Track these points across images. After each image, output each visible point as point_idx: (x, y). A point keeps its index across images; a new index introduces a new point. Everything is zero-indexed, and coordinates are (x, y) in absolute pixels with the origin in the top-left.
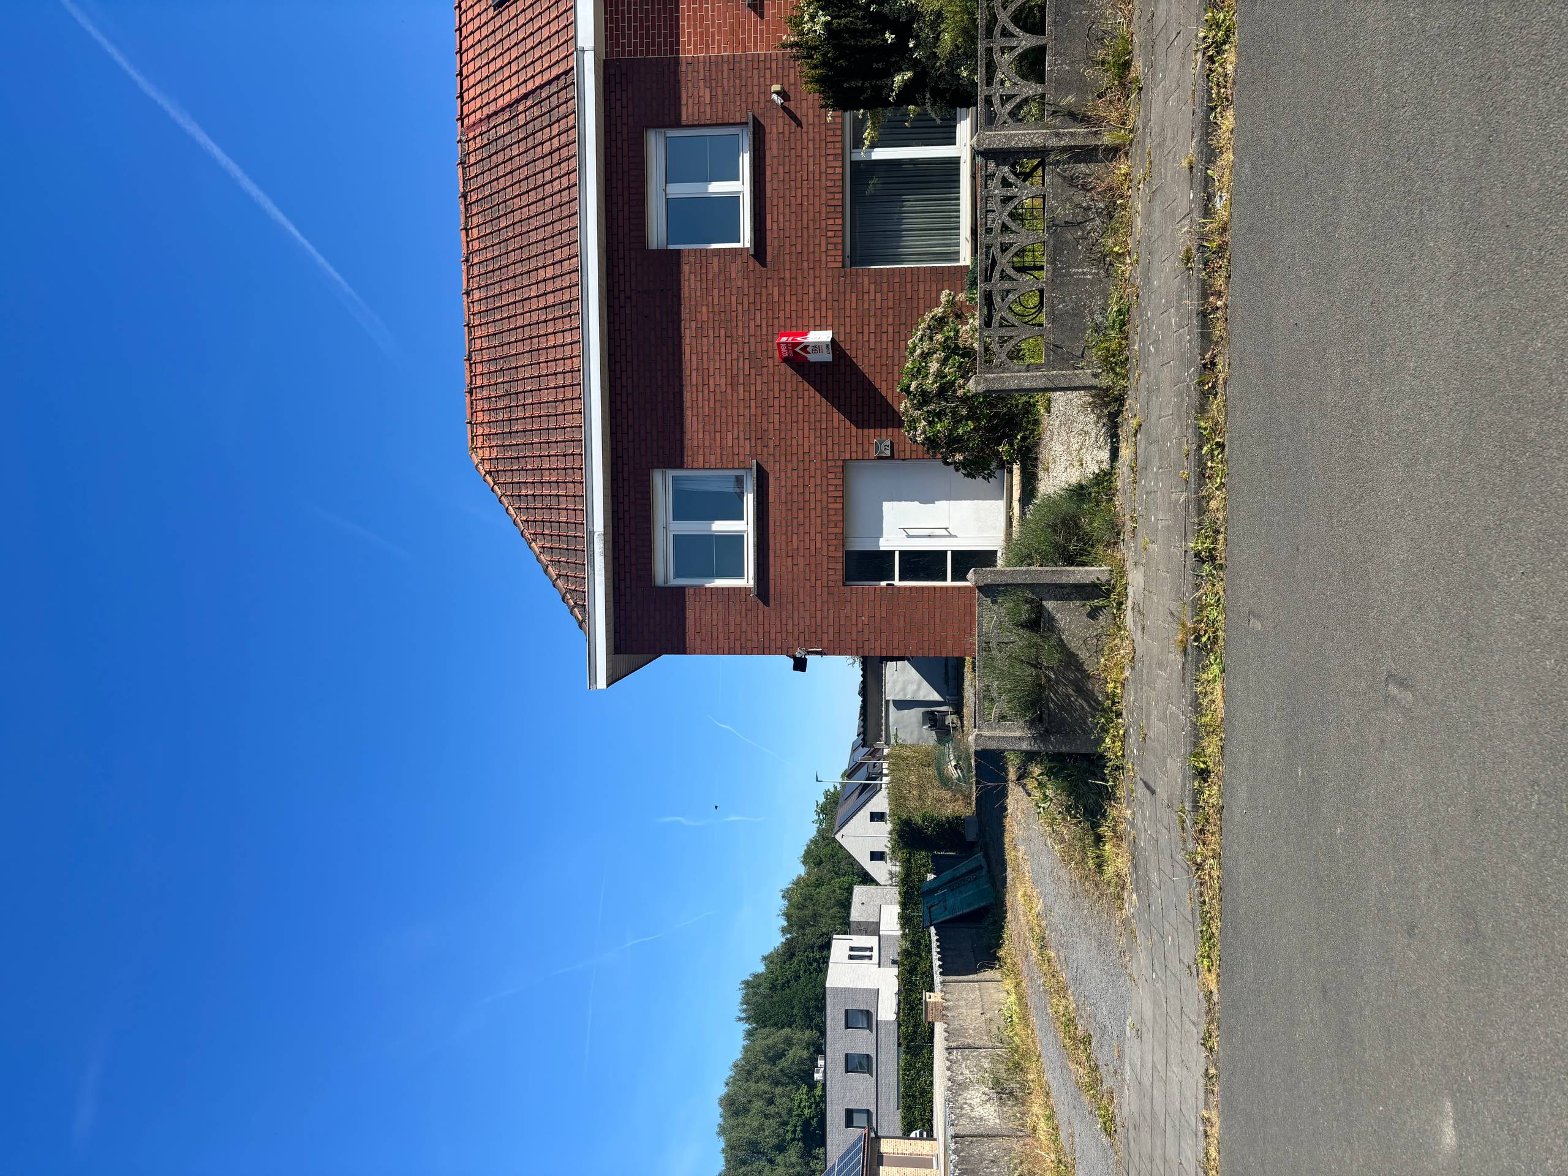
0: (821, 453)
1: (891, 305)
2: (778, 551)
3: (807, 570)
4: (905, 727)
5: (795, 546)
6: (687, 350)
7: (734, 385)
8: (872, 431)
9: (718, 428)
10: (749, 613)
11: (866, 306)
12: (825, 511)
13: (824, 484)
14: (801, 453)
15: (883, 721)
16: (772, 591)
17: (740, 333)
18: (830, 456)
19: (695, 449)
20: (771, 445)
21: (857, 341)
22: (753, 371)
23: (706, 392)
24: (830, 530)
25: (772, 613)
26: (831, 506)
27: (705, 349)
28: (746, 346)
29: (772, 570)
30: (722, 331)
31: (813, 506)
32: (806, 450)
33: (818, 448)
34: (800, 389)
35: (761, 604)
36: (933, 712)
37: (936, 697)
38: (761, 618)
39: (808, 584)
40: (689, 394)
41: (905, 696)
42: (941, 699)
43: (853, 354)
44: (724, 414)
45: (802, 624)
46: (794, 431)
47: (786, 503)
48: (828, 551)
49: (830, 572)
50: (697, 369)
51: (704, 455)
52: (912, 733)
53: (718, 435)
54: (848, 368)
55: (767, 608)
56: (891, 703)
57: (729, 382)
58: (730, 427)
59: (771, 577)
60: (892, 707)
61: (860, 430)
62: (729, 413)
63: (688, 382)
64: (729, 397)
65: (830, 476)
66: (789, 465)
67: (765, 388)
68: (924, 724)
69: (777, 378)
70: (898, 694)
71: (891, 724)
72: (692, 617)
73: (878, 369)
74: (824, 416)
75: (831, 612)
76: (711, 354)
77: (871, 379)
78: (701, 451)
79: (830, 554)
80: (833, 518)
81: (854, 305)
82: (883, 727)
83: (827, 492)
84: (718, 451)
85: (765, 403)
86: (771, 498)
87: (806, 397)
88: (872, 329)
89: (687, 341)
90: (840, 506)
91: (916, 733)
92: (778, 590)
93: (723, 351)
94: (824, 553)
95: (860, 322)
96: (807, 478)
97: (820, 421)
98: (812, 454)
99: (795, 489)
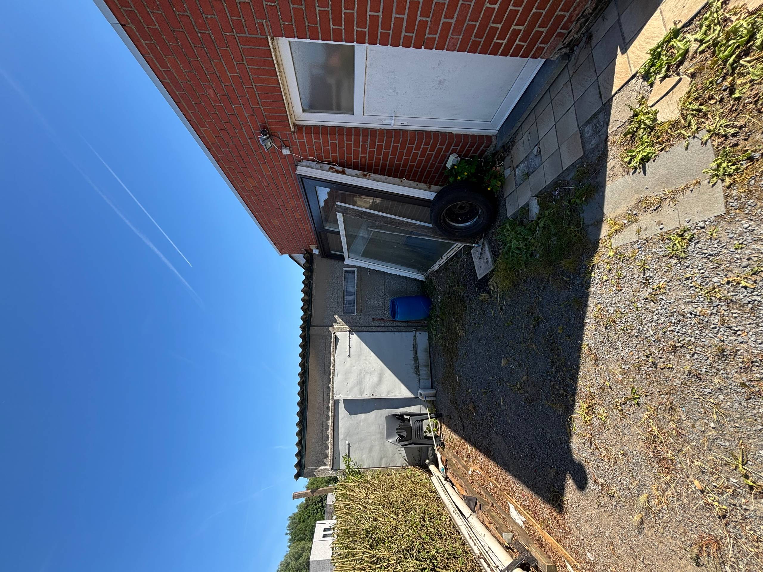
4: (361, 440)
15: (330, 433)
36: (401, 417)
37: (404, 392)
41: (361, 393)
42: (410, 395)
52: (371, 450)
56: (342, 405)
60: (342, 411)
68: (389, 435)
70: (351, 390)
71: (341, 437)
82: (330, 443)
91: (377, 448)
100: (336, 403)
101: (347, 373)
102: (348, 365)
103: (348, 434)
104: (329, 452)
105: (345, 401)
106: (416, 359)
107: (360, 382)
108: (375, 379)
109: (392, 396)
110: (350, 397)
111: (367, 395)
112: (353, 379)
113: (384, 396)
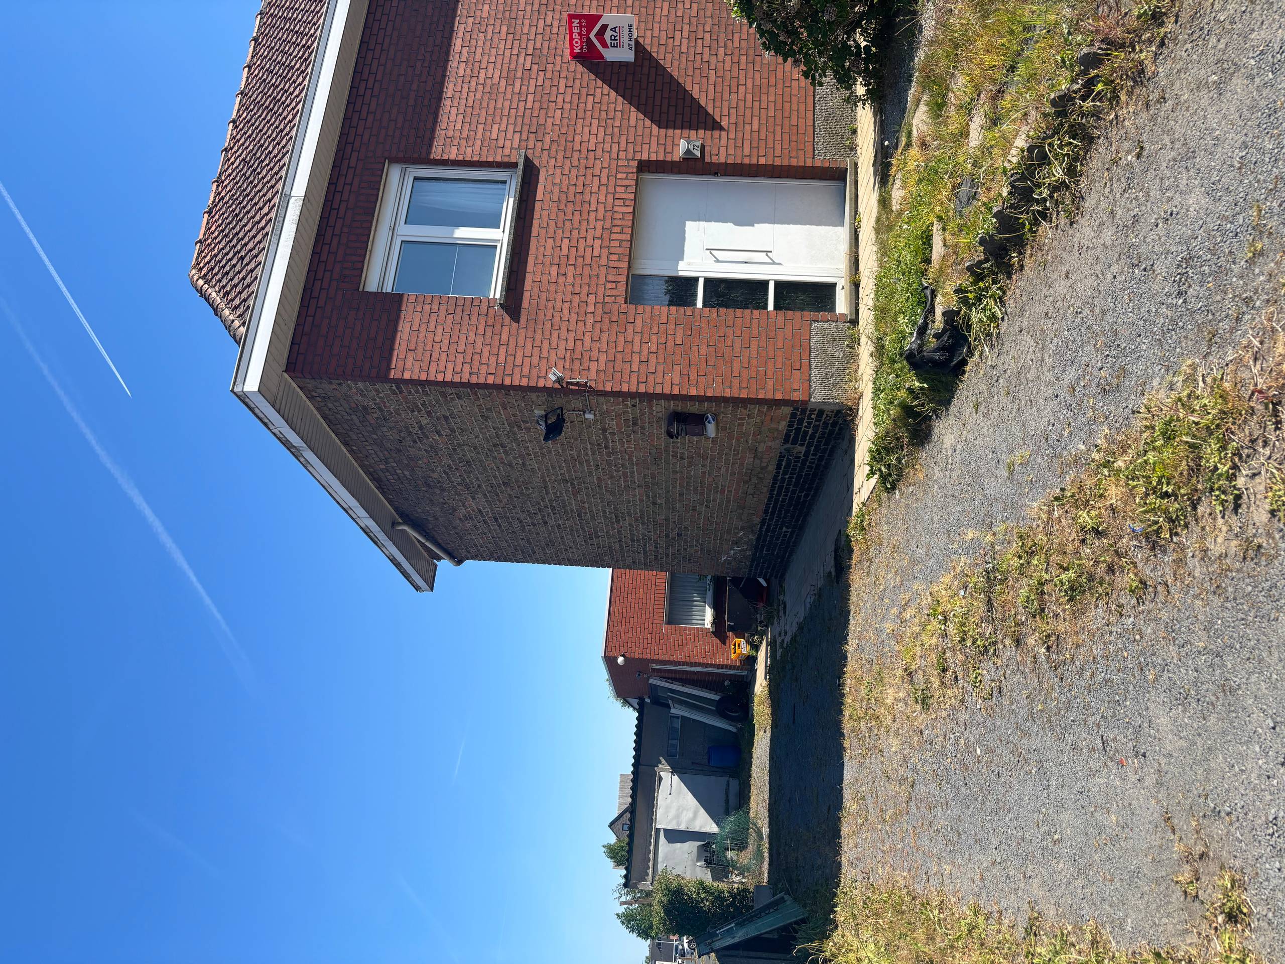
0: (610, 151)
1: (709, 14)
2: (541, 257)
3: (578, 282)
5: (565, 251)
6: (457, 44)
7: (510, 79)
8: (678, 132)
9: (482, 120)
10: (489, 330)
11: (680, 13)
12: (609, 214)
13: (612, 183)
14: (584, 150)
15: (651, 856)
16: (525, 304)
17: (526, 30)
18: (622, 155)
19: (449, 140)
20: (548, 139)
21: (666, 45)
22: (535, 67)
23: (474, 83)
24: (614, 236)
25: (522, 332)
26: (617, 209)
27: (480, 43)
28: (531, 44)
29: (529, 278)
30: (504, 29)
31: (593, 207)
32: (592, 147)
33: (607, 147)
34: (592, 86)
35: (507, 319)
37: (714, 828)
38: (504, 337)
39: (576, 299)
40: (451, 86)
42: (720, 832)
43: (661, 57)
44: (492, 106)
45: (562, 347)
46: (579, 126)
47: (559, 203)
48: (608, 259)
49: (609, 285)
50: (467, 62)
51: (459, 146)
53: (481, 127)
54: (653, 70)
55: (515, 325)
56: (662, 832)
57: (504, 74)
58: (497, 119)
59: (528, 286)
60: (662, 838)
61: (663, 131)
62: (499, 105)
63: (454, 73)
64: (502, 90)
65: (619, 176)
66: (568, 162)
67: (548, 83)
68: (699, 860)
69: (563, 75)
70: (670, 822)
71: (660, 859)
72: (407, 330)
73: (690, 72)
74: (619, 114)
75: (605, 336)
76: (487, 49)
77: (681, 81)
78: (456, 142)
79: (612, 264)
80: (619, 223)
81: (665, 12)
82: (651, 864)
83: (614, 193)
84: (478, 143)
85: (546, 97)
86: (539, 195)
87: (598, 95)
88: (686, 34)
89: (460, 35)
90: (631, 210)
91: (689, 867)
92: (534, 303)
93: (502, 46)
94: (603, 261)
95: (671, 27)
96: (589, 177)
97: (613, 119)
98: (599, 151)
99: (572, 189)
100: (658, 830)
101: (668, 808)
102: (669, 801)
103: (666, 858)
104: (650, 871)
105: (665, 830)
106: (727, 801)
107: (678, 816)
108: (690, 815)
109: (703, 830)
110: (669, 828)
111: (683, 827)
112: (672, 813)
113: (697, 830)
